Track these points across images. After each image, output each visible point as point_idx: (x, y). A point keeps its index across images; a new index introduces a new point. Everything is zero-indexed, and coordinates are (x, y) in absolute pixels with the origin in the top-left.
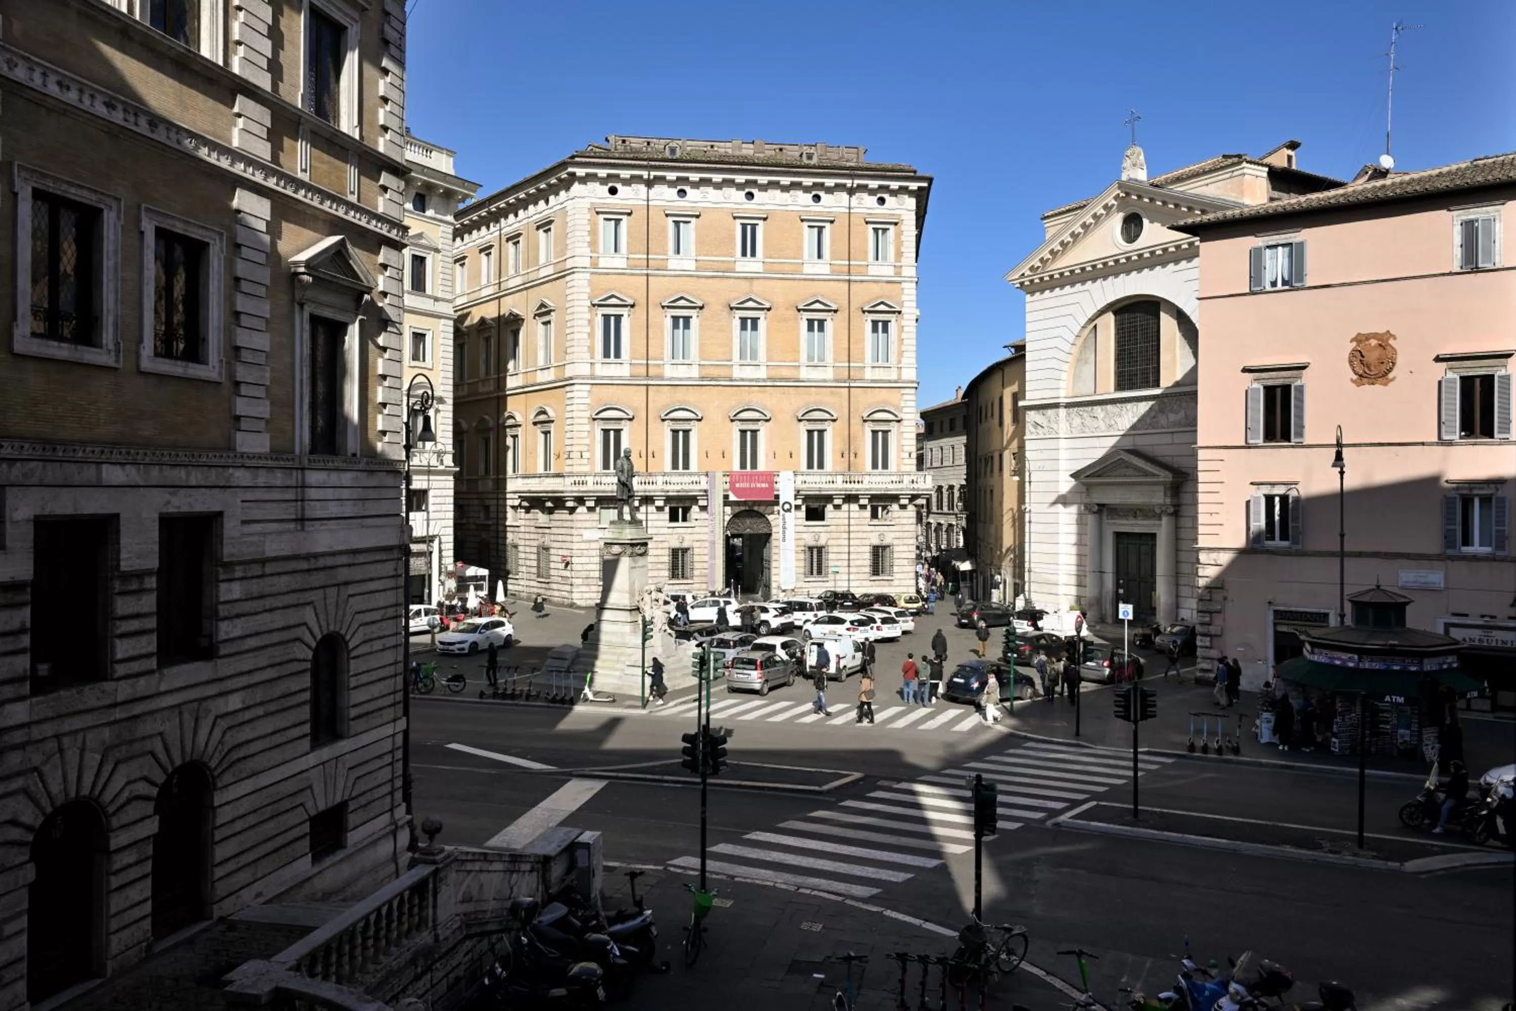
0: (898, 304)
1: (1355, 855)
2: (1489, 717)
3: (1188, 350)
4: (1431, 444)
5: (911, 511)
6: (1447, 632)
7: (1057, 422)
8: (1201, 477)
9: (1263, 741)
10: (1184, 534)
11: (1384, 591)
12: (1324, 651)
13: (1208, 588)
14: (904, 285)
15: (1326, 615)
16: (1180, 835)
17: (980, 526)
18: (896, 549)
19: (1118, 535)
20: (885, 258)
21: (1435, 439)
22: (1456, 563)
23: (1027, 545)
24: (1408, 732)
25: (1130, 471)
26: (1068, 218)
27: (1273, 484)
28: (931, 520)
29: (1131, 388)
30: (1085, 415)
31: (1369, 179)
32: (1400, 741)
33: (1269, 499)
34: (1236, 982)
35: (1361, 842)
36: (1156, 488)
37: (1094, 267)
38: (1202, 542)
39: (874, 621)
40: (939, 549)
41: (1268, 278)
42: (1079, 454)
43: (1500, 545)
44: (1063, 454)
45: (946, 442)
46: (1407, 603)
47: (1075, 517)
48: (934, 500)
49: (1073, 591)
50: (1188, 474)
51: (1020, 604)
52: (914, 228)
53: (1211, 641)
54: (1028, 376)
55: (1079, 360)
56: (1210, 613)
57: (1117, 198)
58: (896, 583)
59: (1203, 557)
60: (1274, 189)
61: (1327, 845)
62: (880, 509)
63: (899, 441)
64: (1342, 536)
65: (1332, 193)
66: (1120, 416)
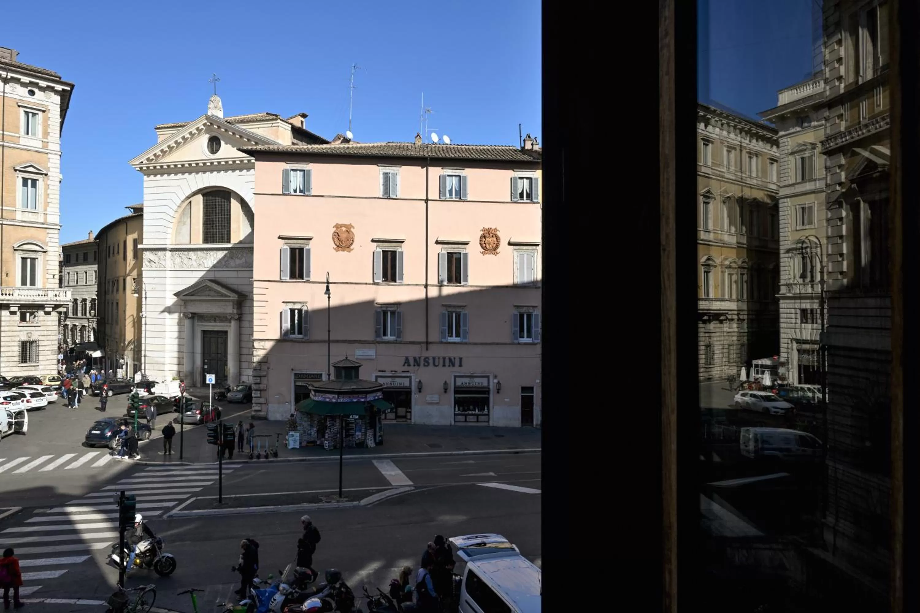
0: (45, 168)
1: (338, 501)
2: (394, 422)
3: (247, 223)
4: (370, 284)
5: (54, 316)
6: (376, 380)
7: (165, 260)
8: (255, 298)
9: (290, 447)
10: (245, 331)
11: (349, 360)
12: (322, 394)
13: (260, 363)
14: (50, 156)
15: (321, 375)
16: (247, 508)
17: (108, 327)
18: (41, 343)
19: (204, 332)
20: (34, 134)
21: (371, 282)
22: (381, 345)
23: (143, 340)
24: (360, 433)
25: (212, 293)
26: (174, 131)
27: (294, 303)
28: (68, 323)
29: (213, 242)
30: (184, 257)
31: (342, 142)
32: (357, 438)
33: (292, 311)
34: (283, 583)
35: (340, 494)
36: (227, 303)
37: (190, 165)
38: (256, 336)
39: (24, 396)
40: (74, 342)
41: (292, 187)
42: (179, 281)
43: (399, 336)
44: (168, 281)
45: (81, 269)
46: (360, 366)
47: (177, 321)
48: (71, 309)
49: (175, 368)
50: (247, 296)
51: (138, 378)
52: (59, 117)
53: (260, 394)
54: (145, 229)
55: (179, 222)
56: (260, 377)
57: (205, 125)
58: (41, 367)
59: (256, 344)
60: (294, 138)
61: (324, 499)
62: (28, 315)
63: (45, 265)
64: (329, 331)
65: (324, 146)
66: (206, 258)
